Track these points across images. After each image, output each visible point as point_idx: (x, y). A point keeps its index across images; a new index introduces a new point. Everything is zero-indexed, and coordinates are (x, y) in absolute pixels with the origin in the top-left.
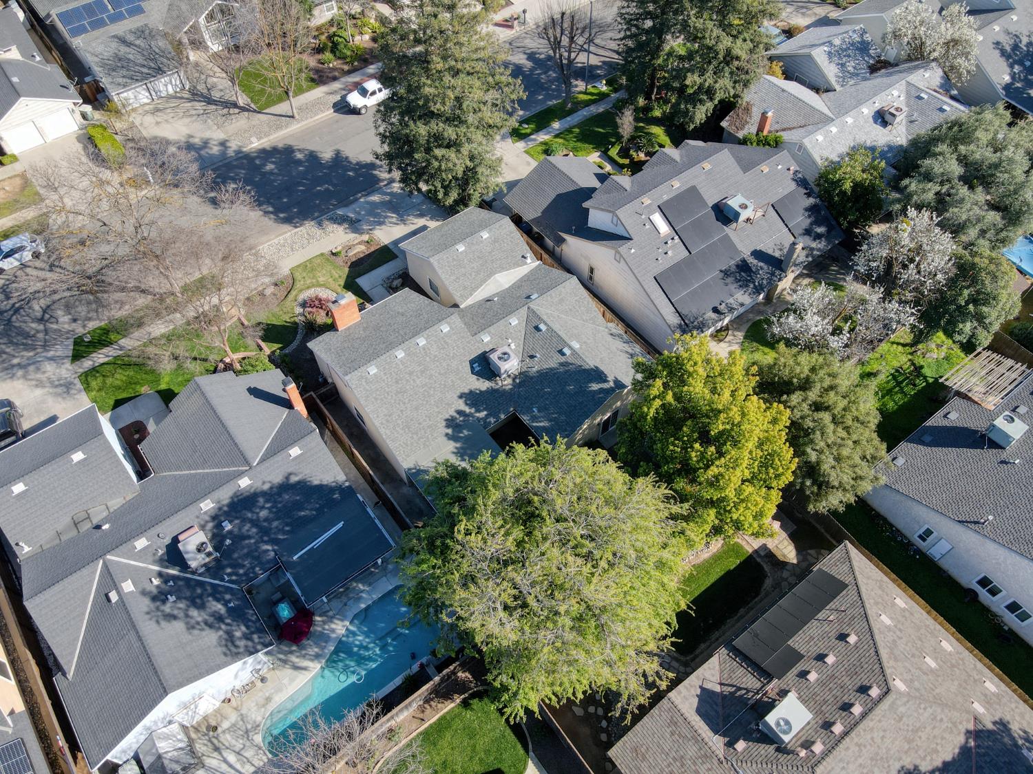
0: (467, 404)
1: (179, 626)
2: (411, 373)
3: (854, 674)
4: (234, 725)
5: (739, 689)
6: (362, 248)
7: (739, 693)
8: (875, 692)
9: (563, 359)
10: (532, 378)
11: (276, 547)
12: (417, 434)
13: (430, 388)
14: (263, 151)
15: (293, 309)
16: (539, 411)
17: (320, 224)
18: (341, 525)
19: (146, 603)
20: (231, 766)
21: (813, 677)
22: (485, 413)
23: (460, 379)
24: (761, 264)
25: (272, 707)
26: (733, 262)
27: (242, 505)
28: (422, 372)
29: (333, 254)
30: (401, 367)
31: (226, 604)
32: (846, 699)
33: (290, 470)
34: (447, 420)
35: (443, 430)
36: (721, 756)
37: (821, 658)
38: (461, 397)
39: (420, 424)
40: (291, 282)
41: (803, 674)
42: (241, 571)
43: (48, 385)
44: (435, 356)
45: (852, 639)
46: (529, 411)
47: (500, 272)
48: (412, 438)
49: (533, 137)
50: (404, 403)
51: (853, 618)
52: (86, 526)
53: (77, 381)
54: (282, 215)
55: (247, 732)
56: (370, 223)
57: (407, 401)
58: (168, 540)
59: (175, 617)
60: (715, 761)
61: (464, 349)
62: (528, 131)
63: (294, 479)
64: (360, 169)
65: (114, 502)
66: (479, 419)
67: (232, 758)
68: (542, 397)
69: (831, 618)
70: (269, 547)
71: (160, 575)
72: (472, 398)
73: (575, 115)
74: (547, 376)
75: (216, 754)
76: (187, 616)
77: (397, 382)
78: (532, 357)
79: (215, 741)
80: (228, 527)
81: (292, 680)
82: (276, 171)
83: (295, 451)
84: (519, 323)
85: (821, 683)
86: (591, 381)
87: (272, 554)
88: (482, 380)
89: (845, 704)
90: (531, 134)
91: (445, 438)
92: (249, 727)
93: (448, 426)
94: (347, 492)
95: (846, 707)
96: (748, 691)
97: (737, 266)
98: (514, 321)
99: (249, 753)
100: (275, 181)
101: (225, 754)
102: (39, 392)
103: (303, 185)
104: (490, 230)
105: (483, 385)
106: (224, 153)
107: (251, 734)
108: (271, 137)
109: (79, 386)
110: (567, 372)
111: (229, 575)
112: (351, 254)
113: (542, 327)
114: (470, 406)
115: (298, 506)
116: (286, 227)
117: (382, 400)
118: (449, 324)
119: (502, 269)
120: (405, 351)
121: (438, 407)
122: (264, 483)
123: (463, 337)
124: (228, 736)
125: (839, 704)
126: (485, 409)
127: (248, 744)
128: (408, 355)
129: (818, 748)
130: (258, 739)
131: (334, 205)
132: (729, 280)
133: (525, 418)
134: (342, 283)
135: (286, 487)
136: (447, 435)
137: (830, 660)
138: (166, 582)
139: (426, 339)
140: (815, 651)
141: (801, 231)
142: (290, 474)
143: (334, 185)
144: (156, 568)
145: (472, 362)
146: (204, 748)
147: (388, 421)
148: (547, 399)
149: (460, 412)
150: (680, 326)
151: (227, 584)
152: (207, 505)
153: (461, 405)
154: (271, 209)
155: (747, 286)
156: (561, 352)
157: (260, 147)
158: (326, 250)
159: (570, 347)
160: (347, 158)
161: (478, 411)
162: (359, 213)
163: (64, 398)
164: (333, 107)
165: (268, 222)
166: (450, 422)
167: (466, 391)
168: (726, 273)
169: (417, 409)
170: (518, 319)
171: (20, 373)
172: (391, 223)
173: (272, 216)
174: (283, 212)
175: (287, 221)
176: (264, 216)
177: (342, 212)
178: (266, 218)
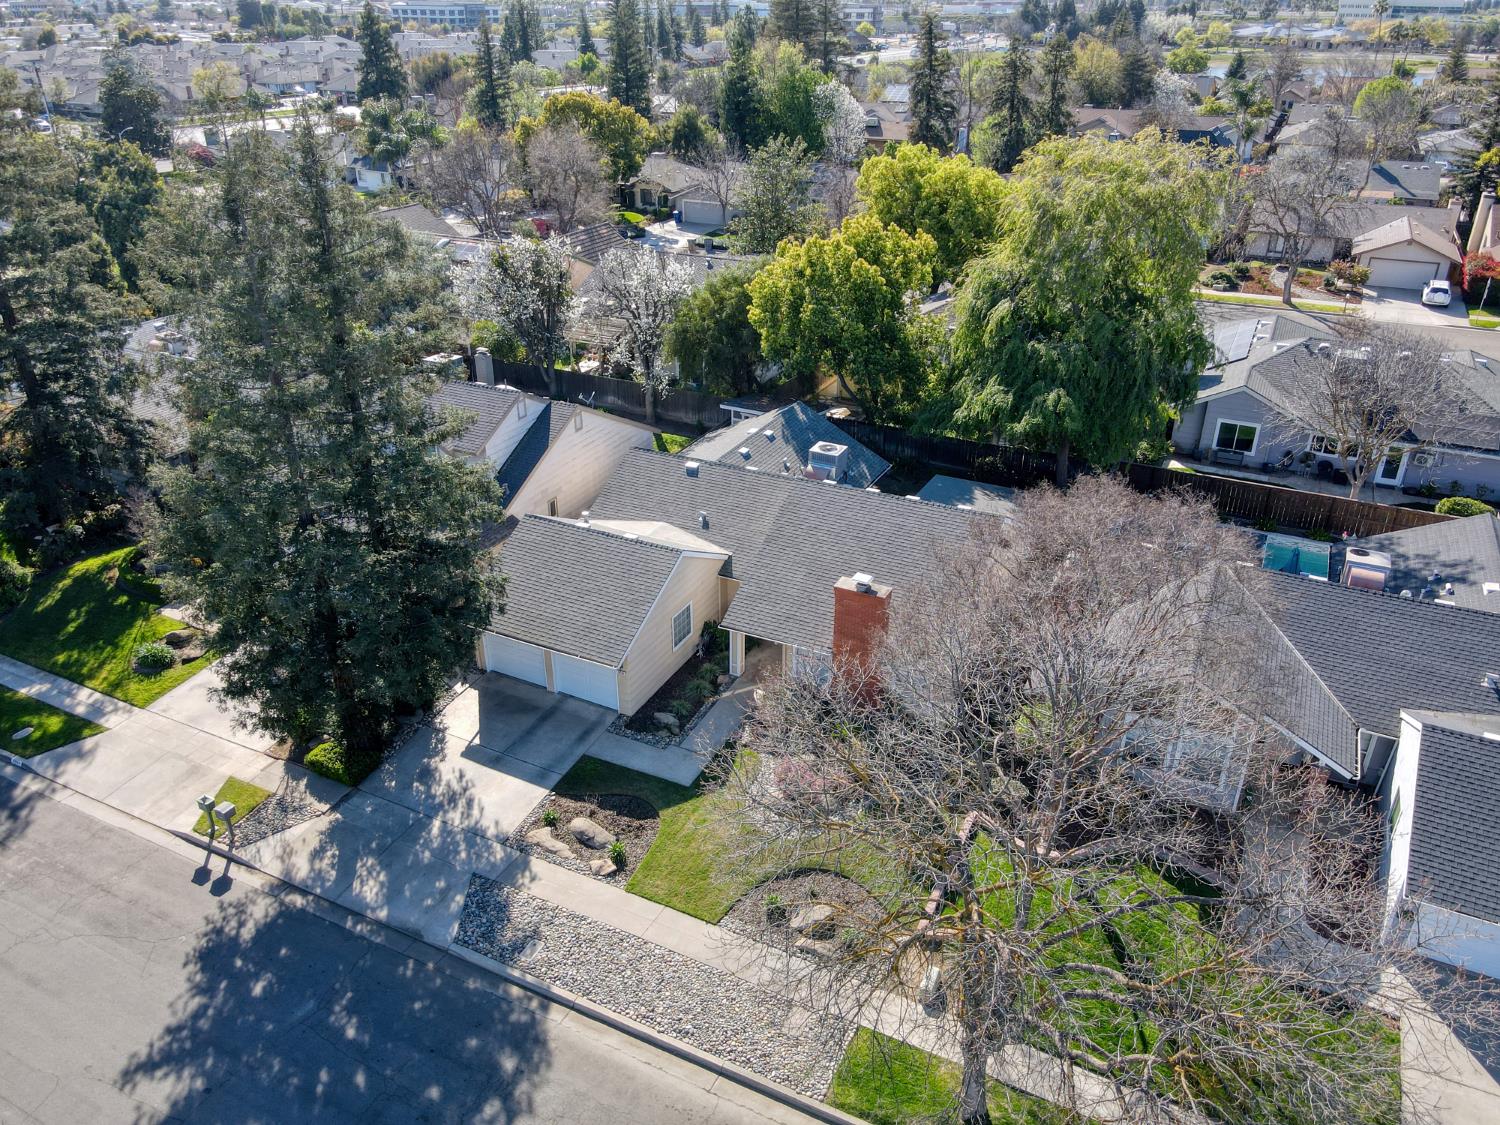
6: (580, 826)
29: (620, 865)
56: (479, 850)
64: (233, 975)
103: (346, 1078)
116: (559, 1026)
131: (421, 963)
143: (327, 1001)
154: (492, 1108)
158: (614, 887)
160: (172, 1031)
162: (446, 890)
165: (554, 1087)
172: (469, 816)
173: (523, 1087)
174: (495, 1068)
175: (529, 1041)
176: (531, 1110)
177: (450, 925)
178: (539, 1097)
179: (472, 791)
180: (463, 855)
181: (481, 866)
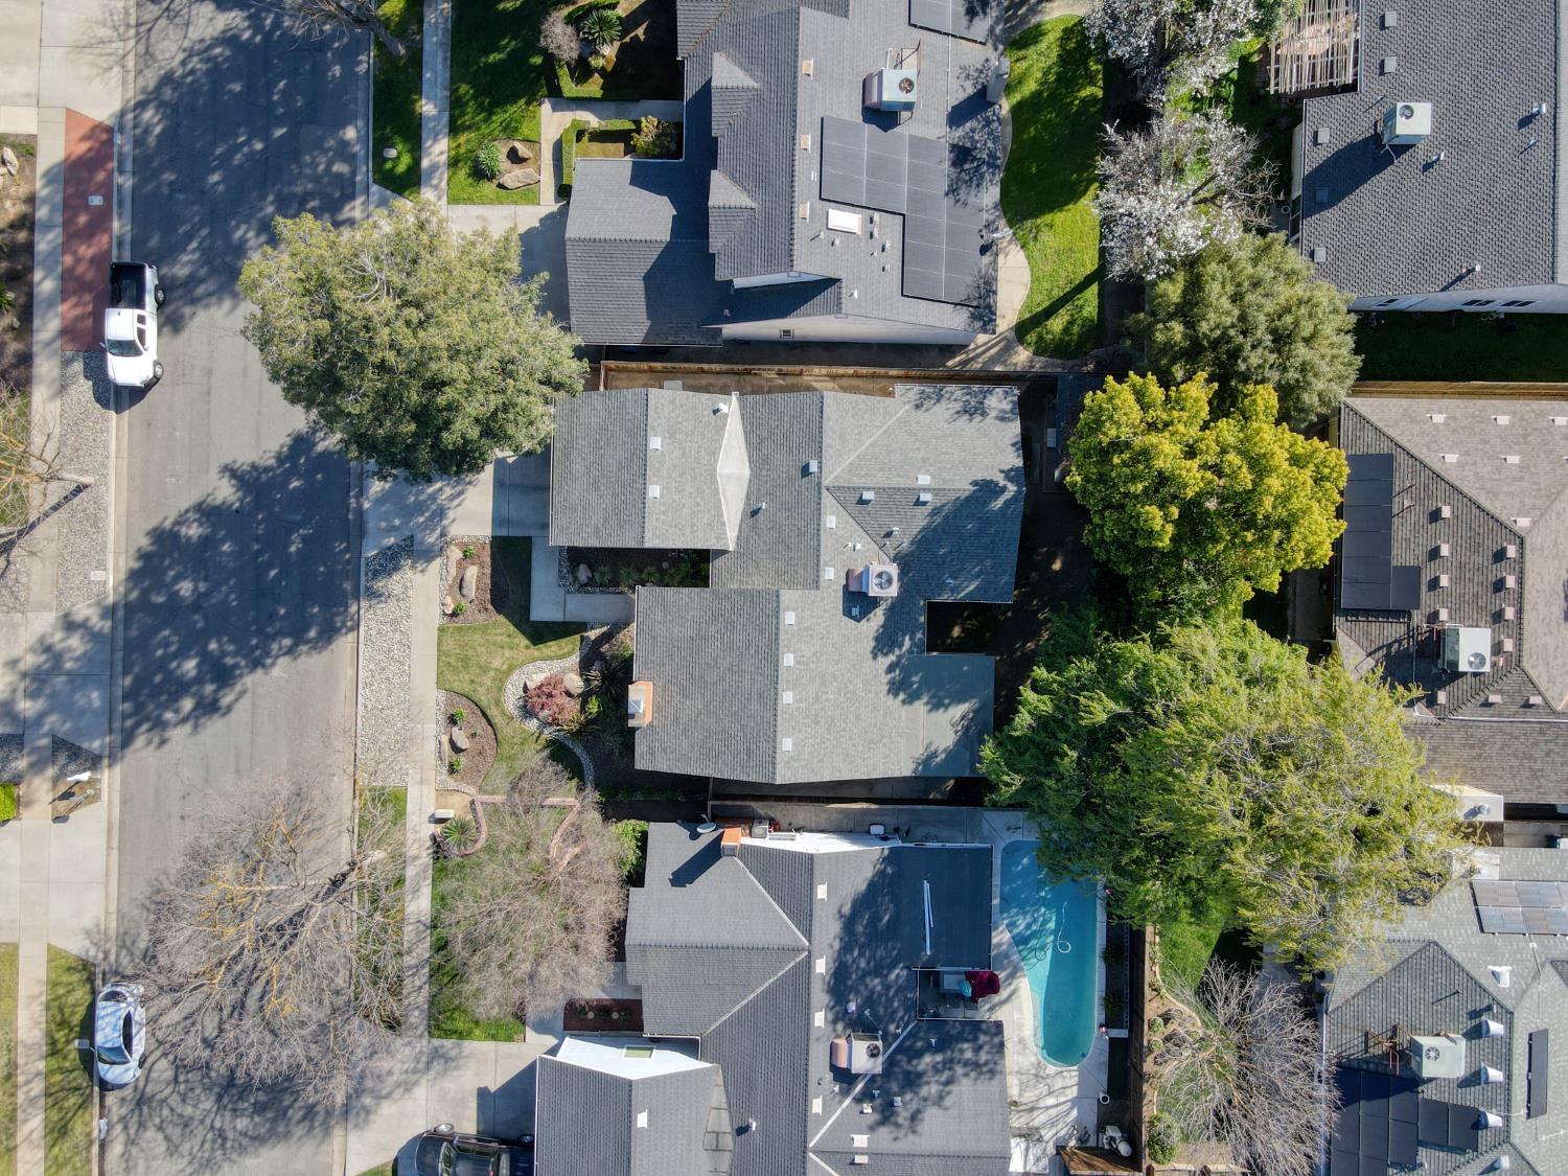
0: (886, 654)
1: (931, 1114)
2: (817, 699)
3: (1476, 548)
4: (1021, 1084)
5: (1389, 646)
6: (472, 572)
7: (1393, 650)
8: (1512, 551)
9: (928, 509)
10: (911, 554)
11: (901, 965)
12: (883, 737)
13: (846, 687)
14: (134, 577)
15: (524, 731)
16: (955, 579)
17: (374, 595)
18: (926, 886)
19: (885, 1132)
20: (1057, 1105)
21: (1444, 581)
22: (907, 638)
23: (856, 641)
24: (968, 125)
25: (1031, 1043)
26: (946, 165)
27: (840, 984)
28: (823, 684)
29: (454, 614)
30: (802, 705)
31: (929, 1048)
32: (1492, 579)
33: (837, 907)
34: (889, 691)
35: (895, 703)
36: (1435, 721)
37: (1434, 554)
38: (875, 657)
39: (875, 726)
40: (464, 701)
41: (1434, 584)
42: (901, 1013)
43: (416, 1077)
44: (815, 653)
45: (1446, 512)
46: (942, 586)
47: (716, 461)
48: (884, 745)
49: (425, 163)
50: (844, 730)
51: (1426, 487)
52: (728, 1141)
53: (436, 1042)
54: (312, 634)
55: (1036, 1076)
56: (430, 525)
57: (843, 725)
58: (829, 1076)
59: (919, 1111)
60: (1433, 728)
61: (826, 611)
62: (406, 160)
63: (847, 910)
64: (295, 465)
65: (714, 1099)
66: (910, 651)
67: (1051, 1101)
68: (944, 563)
69: (1406, 504)
70: (897, 971)
71: (859, 1100)
72: (885, 642)
73: (426, 58)
74: (926, 541)
75: (1035, 1113)
76: (925, 1100)
77: (817, 723)
78: (889, 535)
79: (1024, 1107)
80: (852, 1007)
81: (1020, 1010)
82: (202, 586)
83: (821, 892)
84: (838, 516)
85: (1456, 580)
86: (986, 503)
87: (905, 972)
88: (871, 615)
89: (1495, 583)
90: (417, 162)
91: (907, 707)
92: (1033, 1071)
93: (896, 695)
94: (893, 857)
95: (1499, 585)
96: (1399, 641)
97: (954, 164)
98: (830, 521)
99: (1058, 1084)
100: (225, 601)
101: (1042, 1104)
102: (420, 1092)
103: (270, 567)
104: (653, 429)
105: (878, 618)
106: (94, 636)
107: (1042, 1073)
108: (111, 545)
109: (448, 1043)
110: (946, 517)
111: (897, 1028)
112: (471, 589)
113: (868, 495)
114: (891, 651)
115: (875, 920)
116: (344, 643)
117: (825, 754)
118: (788, 609)
119: (714, 454)
120: (788, 689)
121: (870, 692)
122: (831, 946)
123: (813, 602)
124: (1027, 1094)
125: (1490, 588)
126: (904, 635)
127: (1049, 1081)
128: (793, 689)
129: (1509, 645)
130: (1052, 1069)
131: (347, 550)
132: (963, 190)
133: (945, 598)
134: (525, 642)
135: (849, 924)
136: (904, 702)
137: (1445, 551)
138: (872, 1098)
139: (789, 651)
140: (1422, 552)
141: (964, 21)
142: (839, 911)
143: (303, 524)
144: (848, 1101)
145: (847, 613)
146: (1022, 1119)
147: (851, 762)
148: (952, 560)
149: (890, 669)
150: (973, 317)
151: (905, 1033)
152: (819, 1019)
153: (885, 661)
154: (287, 642)
155: (982, 176)
156: (918, 503)
157: (122, 576)
158: (437, 620)
159: (925, 490)
160: (254, 466)
161: (900, 646)
162: (395, 529)
163: (457, 1068)
164: (105, 405)
165: (311, 662)
166: (895, 688)
167: (873, 644)
168: (953, 190)
169: (858, 717)
170: (832, 514)
171: (367, 1100)
172: (452, 500)
173: (304, 648)
174: (307, 629)
175: (329, 633)
176: (295, 659)
177: (373, 549)
178: (303, 658)
179: (470, 488)
180: (421, 519)
181: (418, 536)
